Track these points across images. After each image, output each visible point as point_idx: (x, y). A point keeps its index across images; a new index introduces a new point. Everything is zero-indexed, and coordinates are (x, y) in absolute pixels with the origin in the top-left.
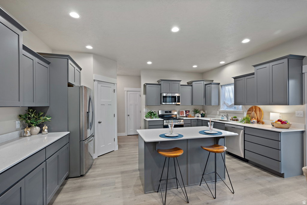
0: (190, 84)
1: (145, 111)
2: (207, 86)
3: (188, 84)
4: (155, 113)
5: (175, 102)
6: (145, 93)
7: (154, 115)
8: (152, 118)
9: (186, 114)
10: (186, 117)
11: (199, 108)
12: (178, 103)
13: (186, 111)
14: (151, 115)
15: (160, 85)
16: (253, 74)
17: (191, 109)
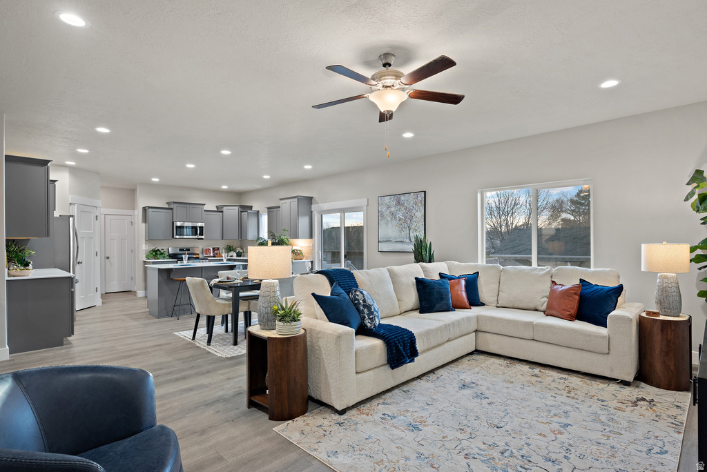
0: (219, 210)
1: (144, 248)
2: (243, 213)
3: (218, 209)
4: (162, 251)
5: (196, 234)
6: (145, 220)
7: (162, 254)
8: (158, 259)
9: (213, 252)
10: (214, 257)
11: (235, 244)
12: (200, 237)
13: (213, 249)
14: (156, 254)
15: (172, 209)
16: (279, 207)
17: (221, 245)
